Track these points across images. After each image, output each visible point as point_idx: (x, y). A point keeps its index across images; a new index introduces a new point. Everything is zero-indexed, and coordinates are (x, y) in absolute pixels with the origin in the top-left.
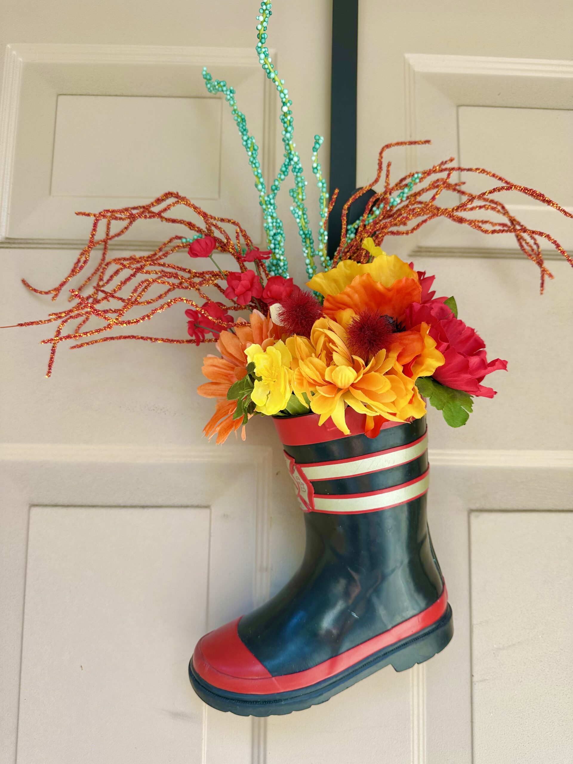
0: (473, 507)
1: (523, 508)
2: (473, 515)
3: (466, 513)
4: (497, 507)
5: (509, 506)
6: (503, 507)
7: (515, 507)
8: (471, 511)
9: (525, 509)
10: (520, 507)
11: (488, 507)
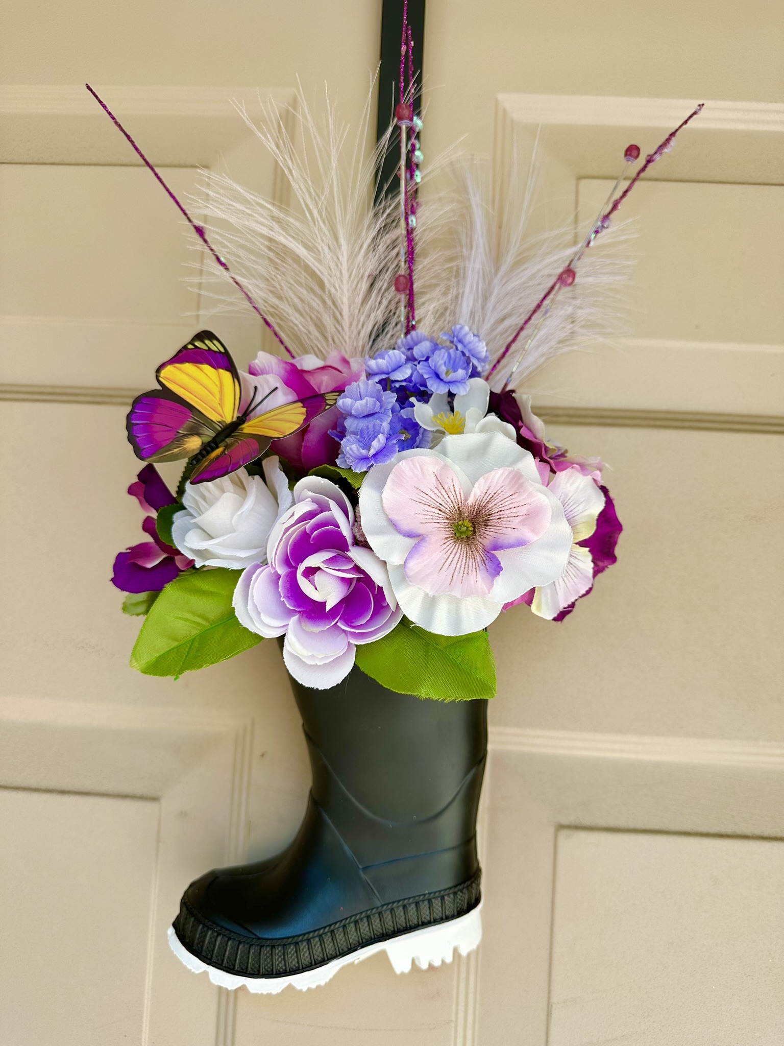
0: (565, 821)
1: (644, 827)
2: (563, 834)
3: (552, 830)
4: (602, 823)
5: (621, 822)
6: (612, 823)
7: (631, 825)
8: (561, 827)
10: (640, 825)
11: (587, 822)
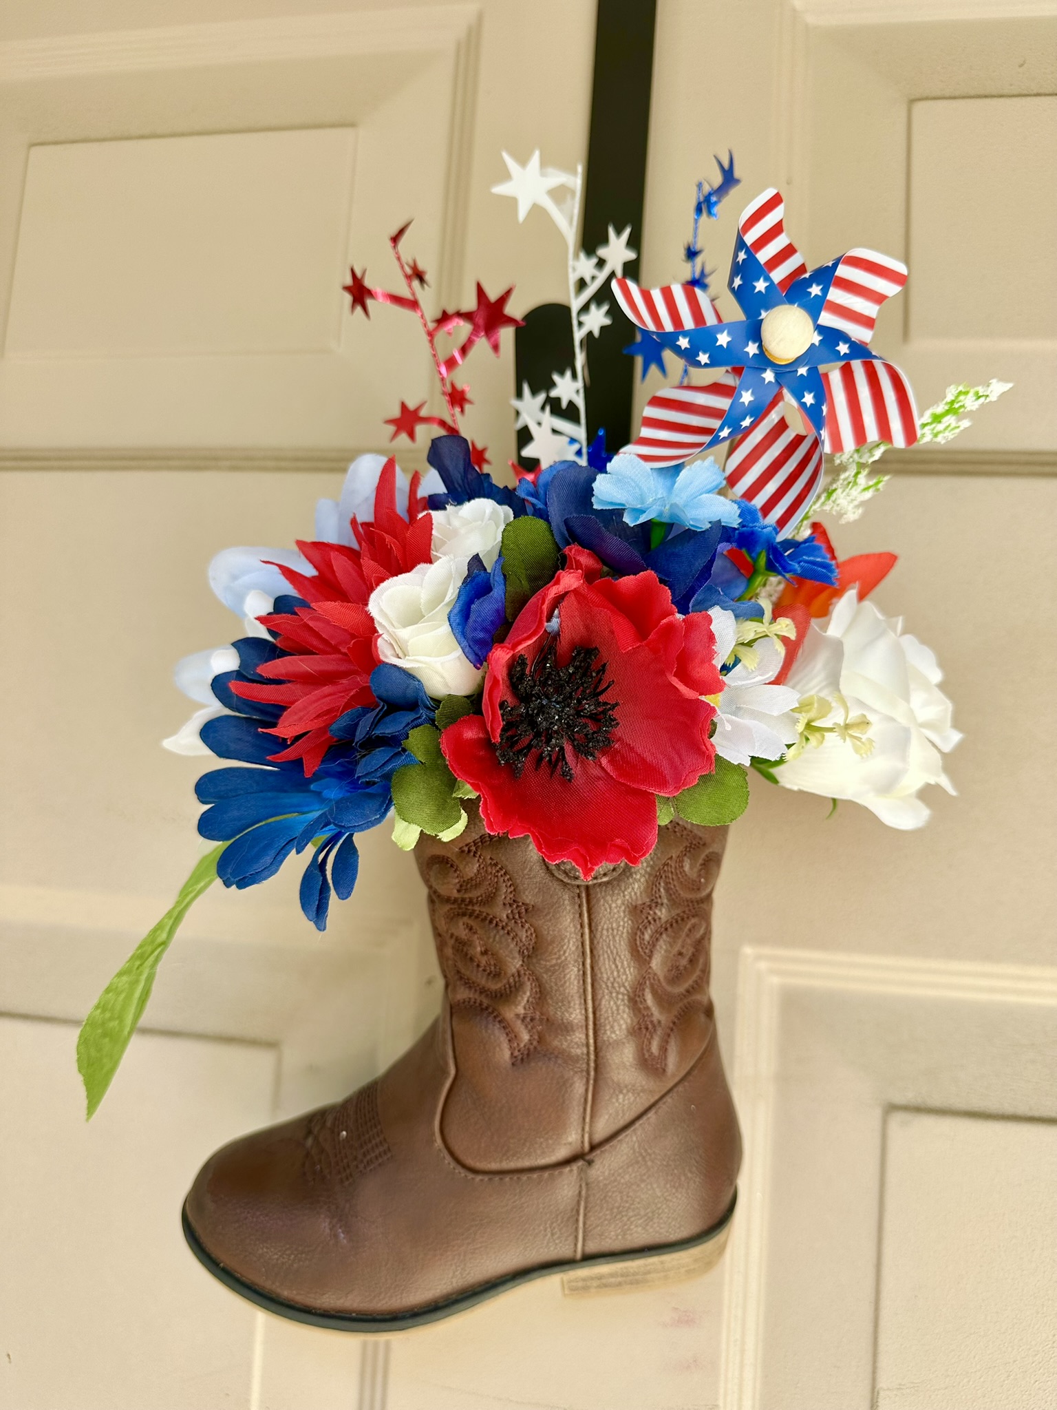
0: (899, 1099)
2: (896, 1119)
3: (877, 1113)
4: (960, 1104)
5: (992, 1105)
6: (976, 1104)
7: (1008, 1109)
8: (892, 1108)
9: (1036, 1114)
10: (1022, 1110)
11: (936, 1101)
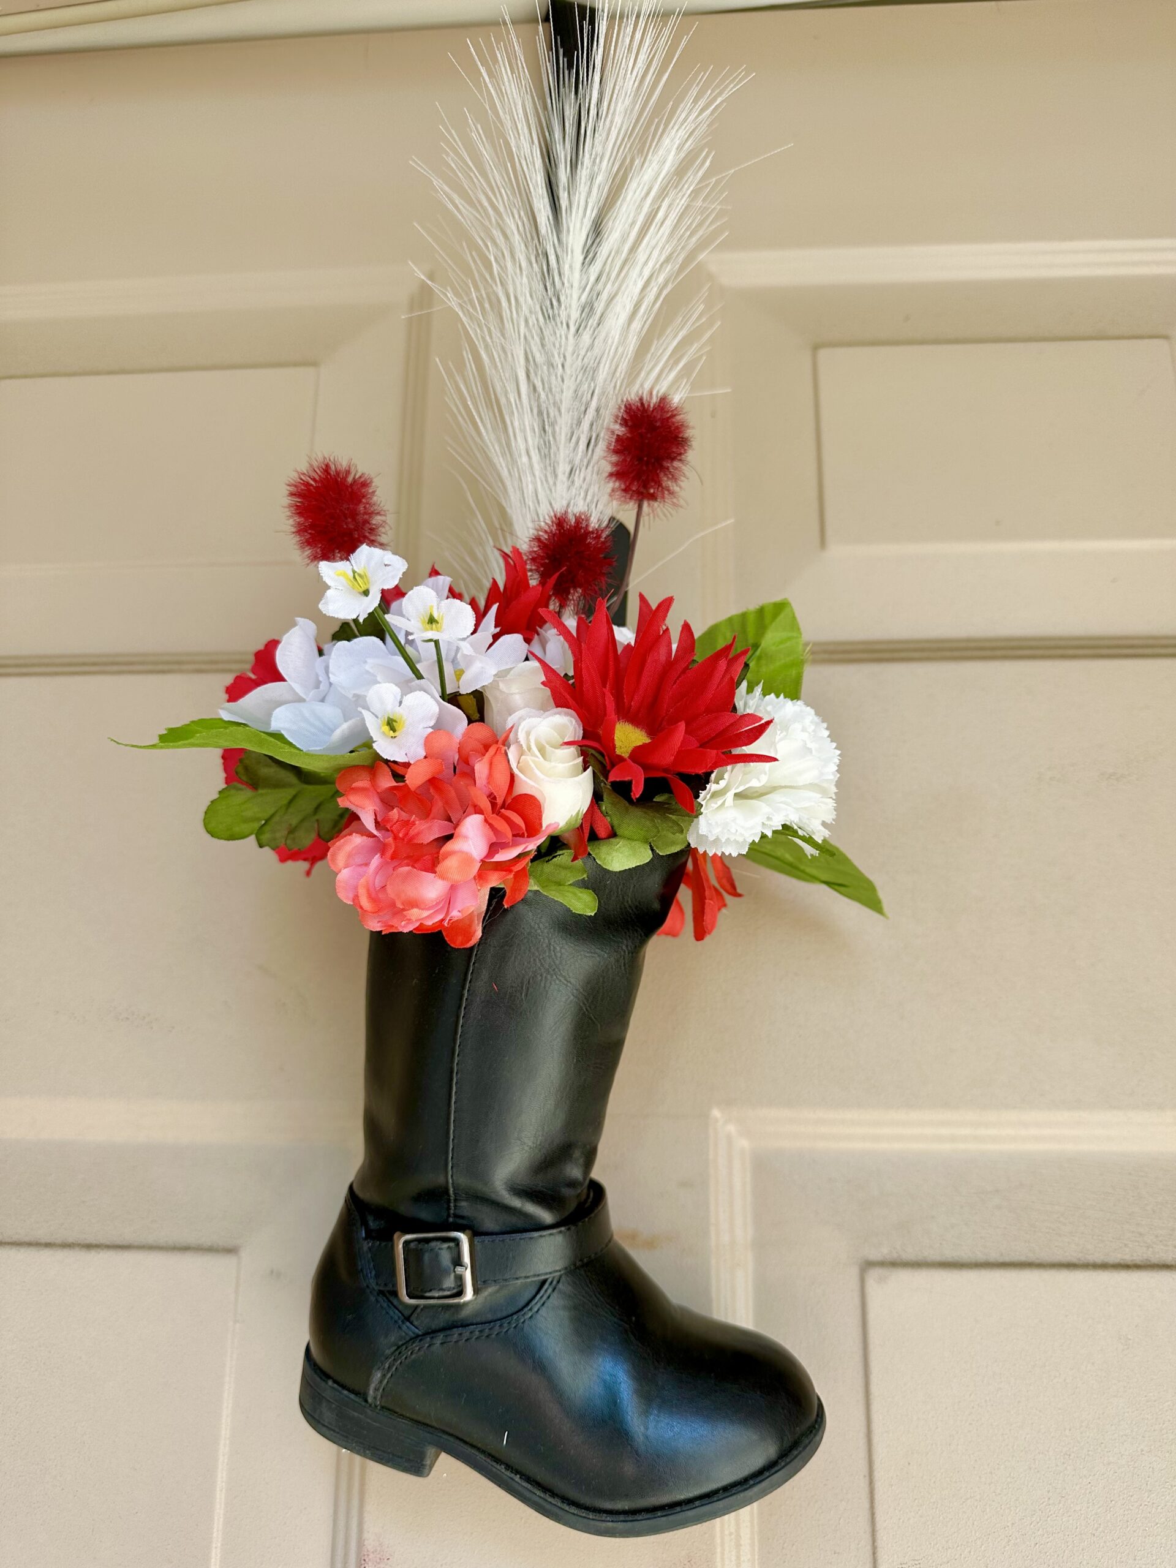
0: (874, 1255)
2: (873, 1275)
3: (854, 1272)
4: (934, 1255)
5: (964, 1253)
6: (949, 1254)
8: (868, 1265)
9: (1007, 1259)
10: (994, 1256)
11: (910, 1254)
